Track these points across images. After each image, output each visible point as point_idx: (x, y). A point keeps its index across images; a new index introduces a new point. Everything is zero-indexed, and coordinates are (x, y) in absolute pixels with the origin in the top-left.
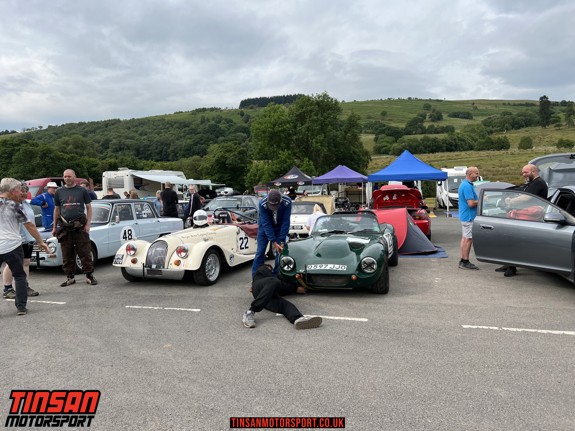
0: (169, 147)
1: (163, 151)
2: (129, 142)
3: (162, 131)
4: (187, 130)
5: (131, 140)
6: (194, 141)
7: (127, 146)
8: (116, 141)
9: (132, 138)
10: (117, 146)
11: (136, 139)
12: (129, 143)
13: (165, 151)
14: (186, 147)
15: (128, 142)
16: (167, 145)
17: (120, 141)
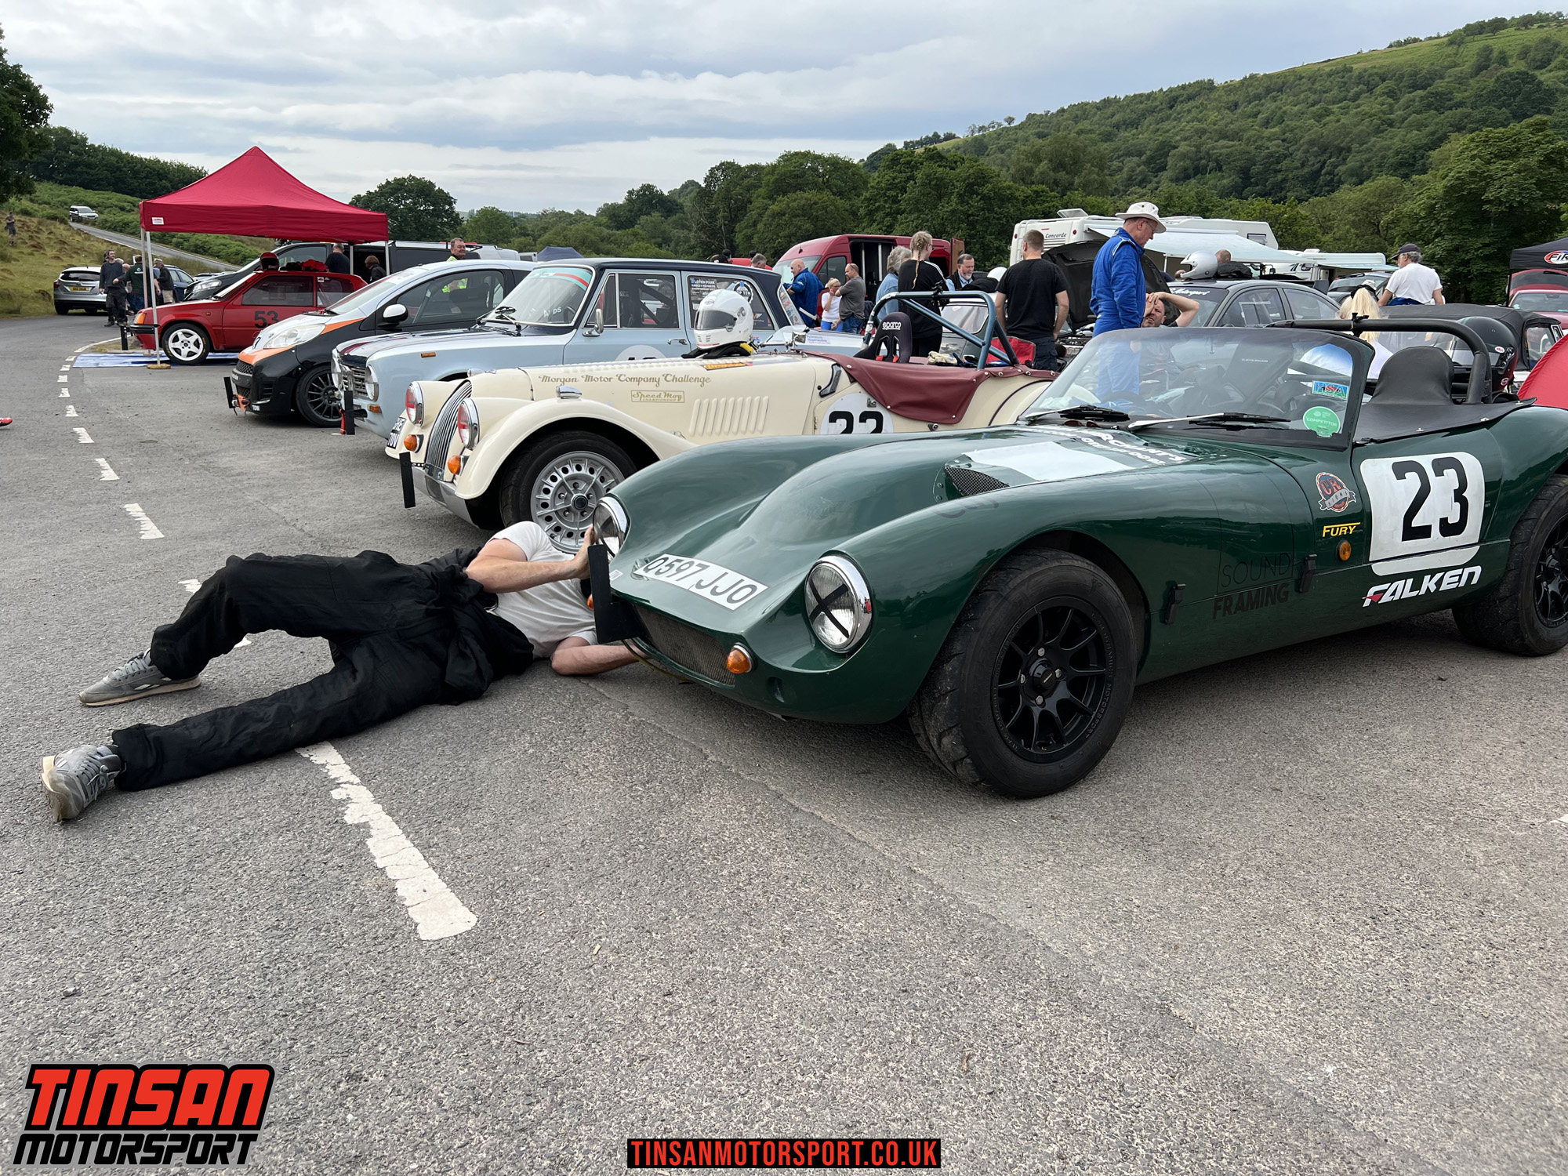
0: (1344, 160)
1: (1323, 172)
2: (1224, 147)
3: (1335, 108)
4: (1417, 99)
5: (1232, 143)
6: (1433, 134)
7: (1217, 161)
8: (1189, 148)
9: (1236, 136)
10: (1188, 162)
11: (1246, 136)
12: (1223, 151)
13: (1330, 173)
14: (1400, 156)
15: (1222, 147)
16: (1340, 150)
17: (1198, 147)
